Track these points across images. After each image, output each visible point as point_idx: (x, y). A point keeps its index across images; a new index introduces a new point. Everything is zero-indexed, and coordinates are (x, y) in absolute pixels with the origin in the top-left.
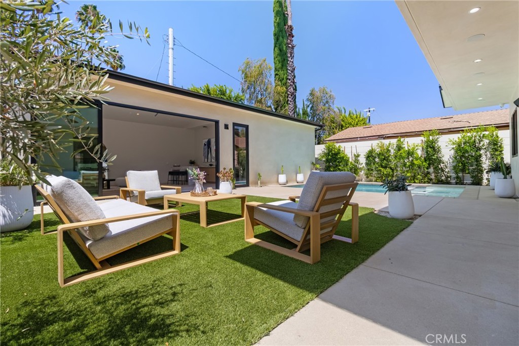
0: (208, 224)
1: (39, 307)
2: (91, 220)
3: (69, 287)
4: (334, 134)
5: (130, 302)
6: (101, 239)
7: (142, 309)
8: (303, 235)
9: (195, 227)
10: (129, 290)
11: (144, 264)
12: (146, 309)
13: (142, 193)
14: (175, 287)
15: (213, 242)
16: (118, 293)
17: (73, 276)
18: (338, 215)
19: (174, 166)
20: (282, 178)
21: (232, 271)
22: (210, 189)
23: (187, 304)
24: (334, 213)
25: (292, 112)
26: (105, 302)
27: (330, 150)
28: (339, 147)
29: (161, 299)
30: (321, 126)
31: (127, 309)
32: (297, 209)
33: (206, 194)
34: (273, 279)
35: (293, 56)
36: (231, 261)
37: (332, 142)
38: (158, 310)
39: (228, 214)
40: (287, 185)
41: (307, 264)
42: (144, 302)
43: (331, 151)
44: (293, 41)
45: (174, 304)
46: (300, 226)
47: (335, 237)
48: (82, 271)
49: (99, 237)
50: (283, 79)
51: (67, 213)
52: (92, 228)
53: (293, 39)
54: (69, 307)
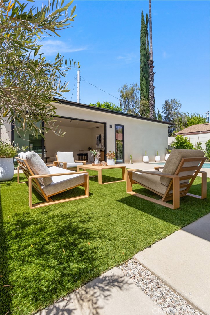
0: (103, 183)
1: (22, 217)
2: (44, 174)
3: (35, 209)
4: (181, 130)
5: (66, 219)
6: (49, 185)
7: (73, 224)
8: (167, 190)
9: (95, 184)
10: (64, 213)
11: (70, 201)
12: (75, 224)
13: (65, 164)
14: (89, 214)
15: (107, 192)
16: (59, 214)
17: (35, 204)
18: (191, 179)
19: (80, 151)
20: (146, 158)
21: (121, 209)
22: (103, 162)
23: (97, 224)
24: (188, 177)
25: (152, 116)
26: (53, 218)
27: (178, 140)
28: (186, 138)
29: (82, 219)
30: (173, 124)
31: (65, 223)
32: (162, 174)
33: (102, 165)
34: (148, 215)
35: (153, 80)
36: (120, 203)
37: (180, 135)
38: (81, 225)
39: (114, 178)
40: (149, 163)
41: (171, 209)
42: (73, 220)
43: (180, 141)
44: (153, 70)
45: (90, 223)
46: (165, 185)
47: (188, 194)
48: (40, 202)
49: (48, 184)
50: (146, 96)
51: (33, 170)
52: (44, 178)
53: (153, 69)
54: (36, 219)
